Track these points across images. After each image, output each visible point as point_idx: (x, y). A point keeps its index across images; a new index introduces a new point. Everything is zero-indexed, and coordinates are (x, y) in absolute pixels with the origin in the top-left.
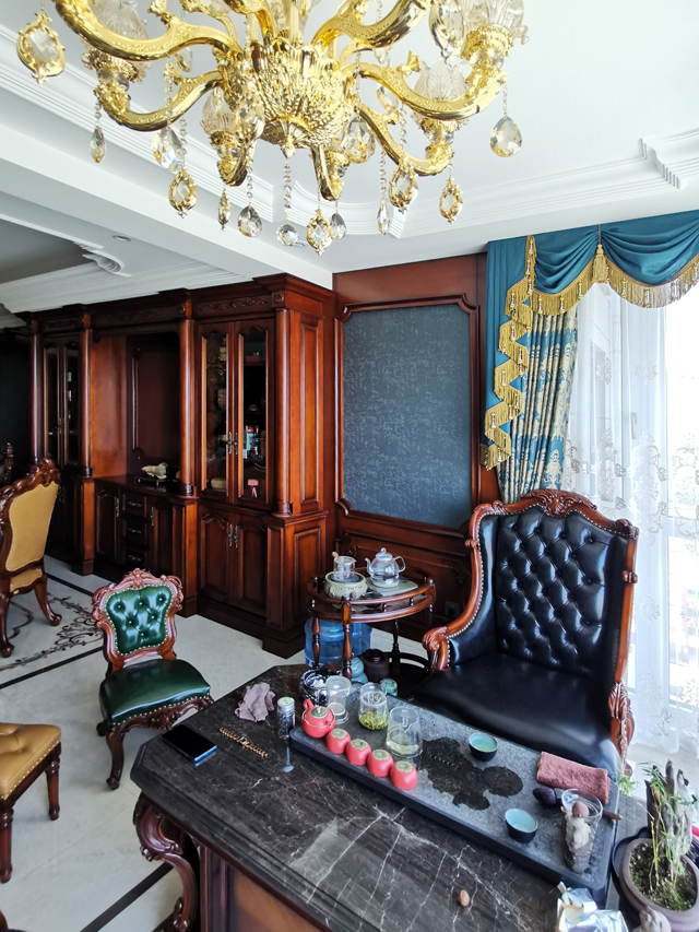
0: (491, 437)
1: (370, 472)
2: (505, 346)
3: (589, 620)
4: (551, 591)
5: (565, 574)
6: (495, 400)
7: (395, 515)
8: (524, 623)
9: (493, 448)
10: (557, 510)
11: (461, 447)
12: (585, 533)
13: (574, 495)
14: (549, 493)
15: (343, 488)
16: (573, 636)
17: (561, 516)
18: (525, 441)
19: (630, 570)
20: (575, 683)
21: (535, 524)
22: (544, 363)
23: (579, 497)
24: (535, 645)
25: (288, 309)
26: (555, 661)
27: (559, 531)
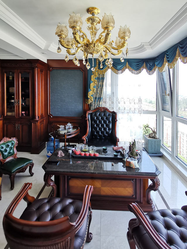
0: (89, 98)
1: (58, 107)
2: (92, 80)
3: (109, 129)
4: (102, 125)
5: (105, 122)
6: (90, 90)
7: (64, 116)
8: (98, 132)
9: (89, 100)
10: (102, 110)
11: (81, 100)
12: (108, 114)
13: (105, 108)
14: (100, 108)
15: (50, 111)
16: (107, 133)
17: (103, 112)
18: (96, 98)
19: (116, 119)
20: (107, 141)
21: (99, 114)
22: (100, 83)
23: (106, 108)
24: (100, 136)
25: (37, 68)
26: (103, 138)
27: (103, 114)
